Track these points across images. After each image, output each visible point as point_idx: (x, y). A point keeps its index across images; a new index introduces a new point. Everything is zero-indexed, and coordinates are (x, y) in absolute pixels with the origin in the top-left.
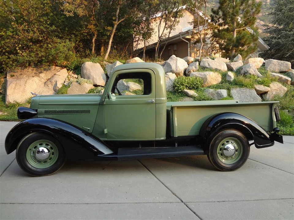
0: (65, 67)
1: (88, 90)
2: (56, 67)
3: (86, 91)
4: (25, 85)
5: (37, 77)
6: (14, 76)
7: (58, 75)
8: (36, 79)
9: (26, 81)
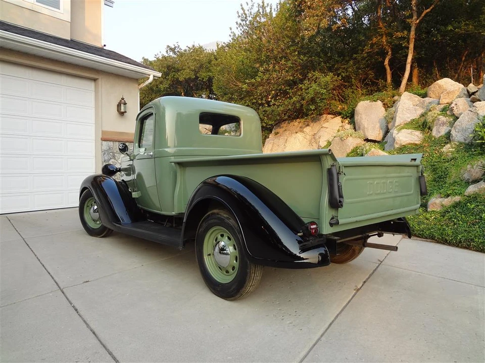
0: (339, 114)
1: (352, 148)
2: (328, 116)
3: (347, 150)
4: (285, 145)
5: (301, 133)
6: (278, 133)
7: (325, 127)
8: (300, 135)
9: (287, 139)
